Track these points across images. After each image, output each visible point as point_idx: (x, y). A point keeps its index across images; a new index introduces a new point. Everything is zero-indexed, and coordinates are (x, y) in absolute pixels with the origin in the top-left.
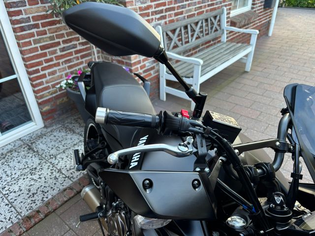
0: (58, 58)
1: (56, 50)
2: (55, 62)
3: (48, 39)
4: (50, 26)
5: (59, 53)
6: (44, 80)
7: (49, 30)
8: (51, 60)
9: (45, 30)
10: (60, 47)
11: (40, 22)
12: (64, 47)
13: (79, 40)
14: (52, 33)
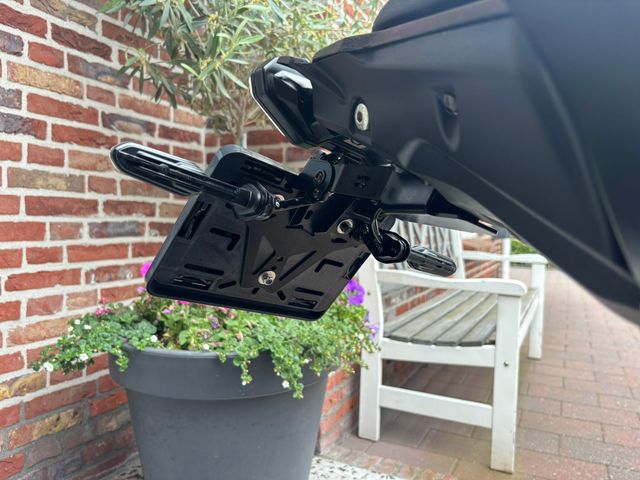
0: (80, 253)
2: (64, 265)
3: (62, 183)
4: (78, 143)
5: (86, 240)
6: (5, 328)
7: (72, 153)
8: (52, 255)
9: (61, 152)
10: (92, 219)
12: (105, 224)
13: (152, 214)
14: (79, 167)
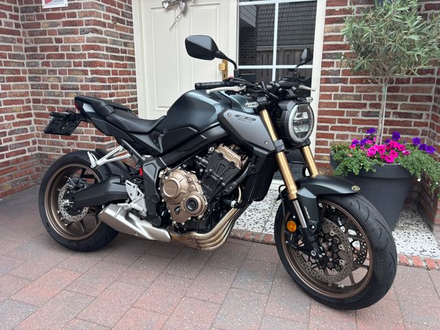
0: (356, 122)
1: (357, 112)
2: (351, 125)
3: (352, 97)
4: (360, 83)
5: (360, 117)
6: (329, 141)
7: (357, 87)
8: (347, 121)
9: (353, 87)
10: (364, 110)
11: (349, 77)
12: (370, 112)
13: (396, 108)
14: (359, 92)
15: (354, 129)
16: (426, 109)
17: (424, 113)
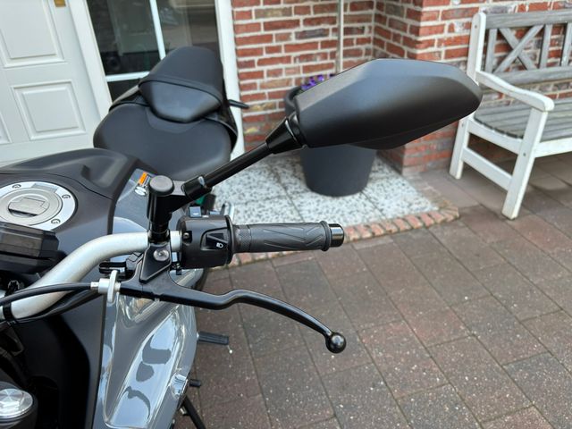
0: (290, 48)
1: (290, 34)
2: (283, 54)
3: (280, 13)
5: (294, 41)
6: (258, 81)
10: (297, 29)
12: (304, 32)
14: (288, 3)
15: (287, 60)
16: (368, 20)
17: (366, 25)
